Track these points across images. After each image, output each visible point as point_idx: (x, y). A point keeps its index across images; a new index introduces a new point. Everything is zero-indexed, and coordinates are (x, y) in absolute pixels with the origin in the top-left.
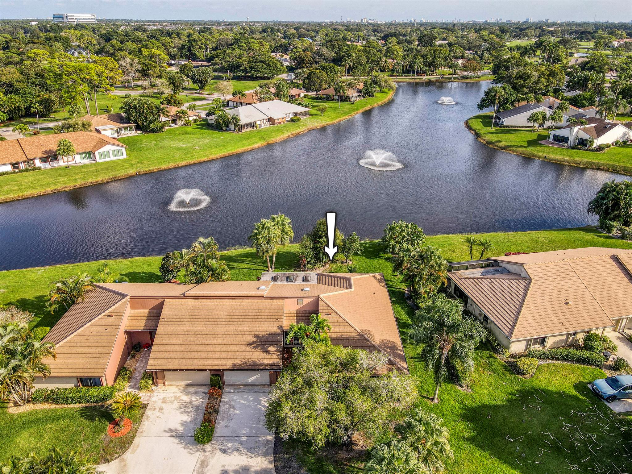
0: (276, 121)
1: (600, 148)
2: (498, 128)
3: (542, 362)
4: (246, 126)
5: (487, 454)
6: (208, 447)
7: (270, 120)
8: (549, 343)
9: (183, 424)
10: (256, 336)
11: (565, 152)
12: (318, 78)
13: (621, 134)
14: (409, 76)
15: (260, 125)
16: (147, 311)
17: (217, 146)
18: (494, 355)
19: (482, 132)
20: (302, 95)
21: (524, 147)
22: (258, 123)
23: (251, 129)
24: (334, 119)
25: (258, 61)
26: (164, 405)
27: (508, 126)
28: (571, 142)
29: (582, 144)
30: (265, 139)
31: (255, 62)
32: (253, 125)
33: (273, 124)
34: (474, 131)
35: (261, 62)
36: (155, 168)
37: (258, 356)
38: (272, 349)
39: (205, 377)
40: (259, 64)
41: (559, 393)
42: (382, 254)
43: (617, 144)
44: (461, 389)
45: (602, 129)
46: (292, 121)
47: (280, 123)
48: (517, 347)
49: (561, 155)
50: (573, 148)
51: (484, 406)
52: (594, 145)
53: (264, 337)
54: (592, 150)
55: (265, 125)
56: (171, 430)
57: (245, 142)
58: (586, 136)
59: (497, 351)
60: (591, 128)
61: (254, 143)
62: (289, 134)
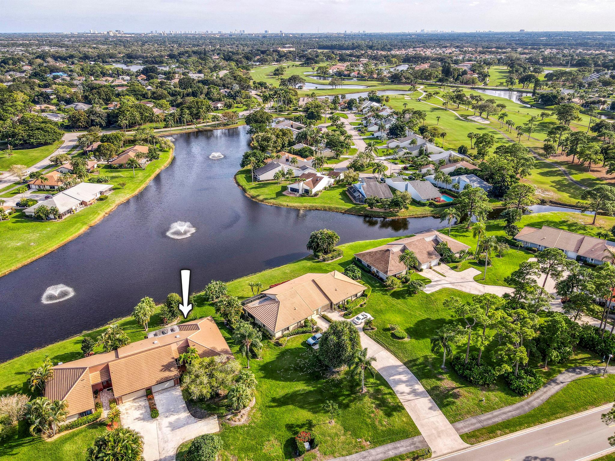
0: (88, 203)
1: (316, 195)
2: (257, 183)
3: (289, 338)
4: (65, 214)
5: (270, 380)
6: (158, 418)
7: (83, 203)
8: (291, 328)
9: (141, 414)
10: (163, 366)
11: (297, 200)
12: (108, 150)
13: (327, 182)
14: (180, 126)
15: (76, 209)
16: (99, 372)
17: (49, 238)
18: (270, 341)
19: (247, 187)
20: (96, 166)
21: (274, 199)
22: (74, 208)
23: (69, 215)
24: (134, 190)
25: (34, 128)
26: (127, 411)
27: (262, 181)
28: (300, 192)
29: (307, 192)
30: (86, 223)
31: (32, 130)
32: (70, 211)
33: (86, 205)
34: (242, 186)
35: (38, 129)
36: (6, 271)
37: (167, 374)
38: (172, 369)
39: (143, 392)
40: (36, 132)
41: (295, 349)
42: (206, 303)
43: (325, 189)
44: (258, 360)
45: (316, 181)
46: (101, 199)
47: (91, 204)
48: (278, 335)
49: (296, 202)
50: (302, 196)
51: (268, 363)
52: (313, 193)
53: (166, 365)
54: (312, 196)
55: (80, 209)
56: (137, 419)
57: (72, 230)
58: (308, 188)
59: (271, 339)
60: (309, 181)
61: (79, 229)
62: (104, 213)
